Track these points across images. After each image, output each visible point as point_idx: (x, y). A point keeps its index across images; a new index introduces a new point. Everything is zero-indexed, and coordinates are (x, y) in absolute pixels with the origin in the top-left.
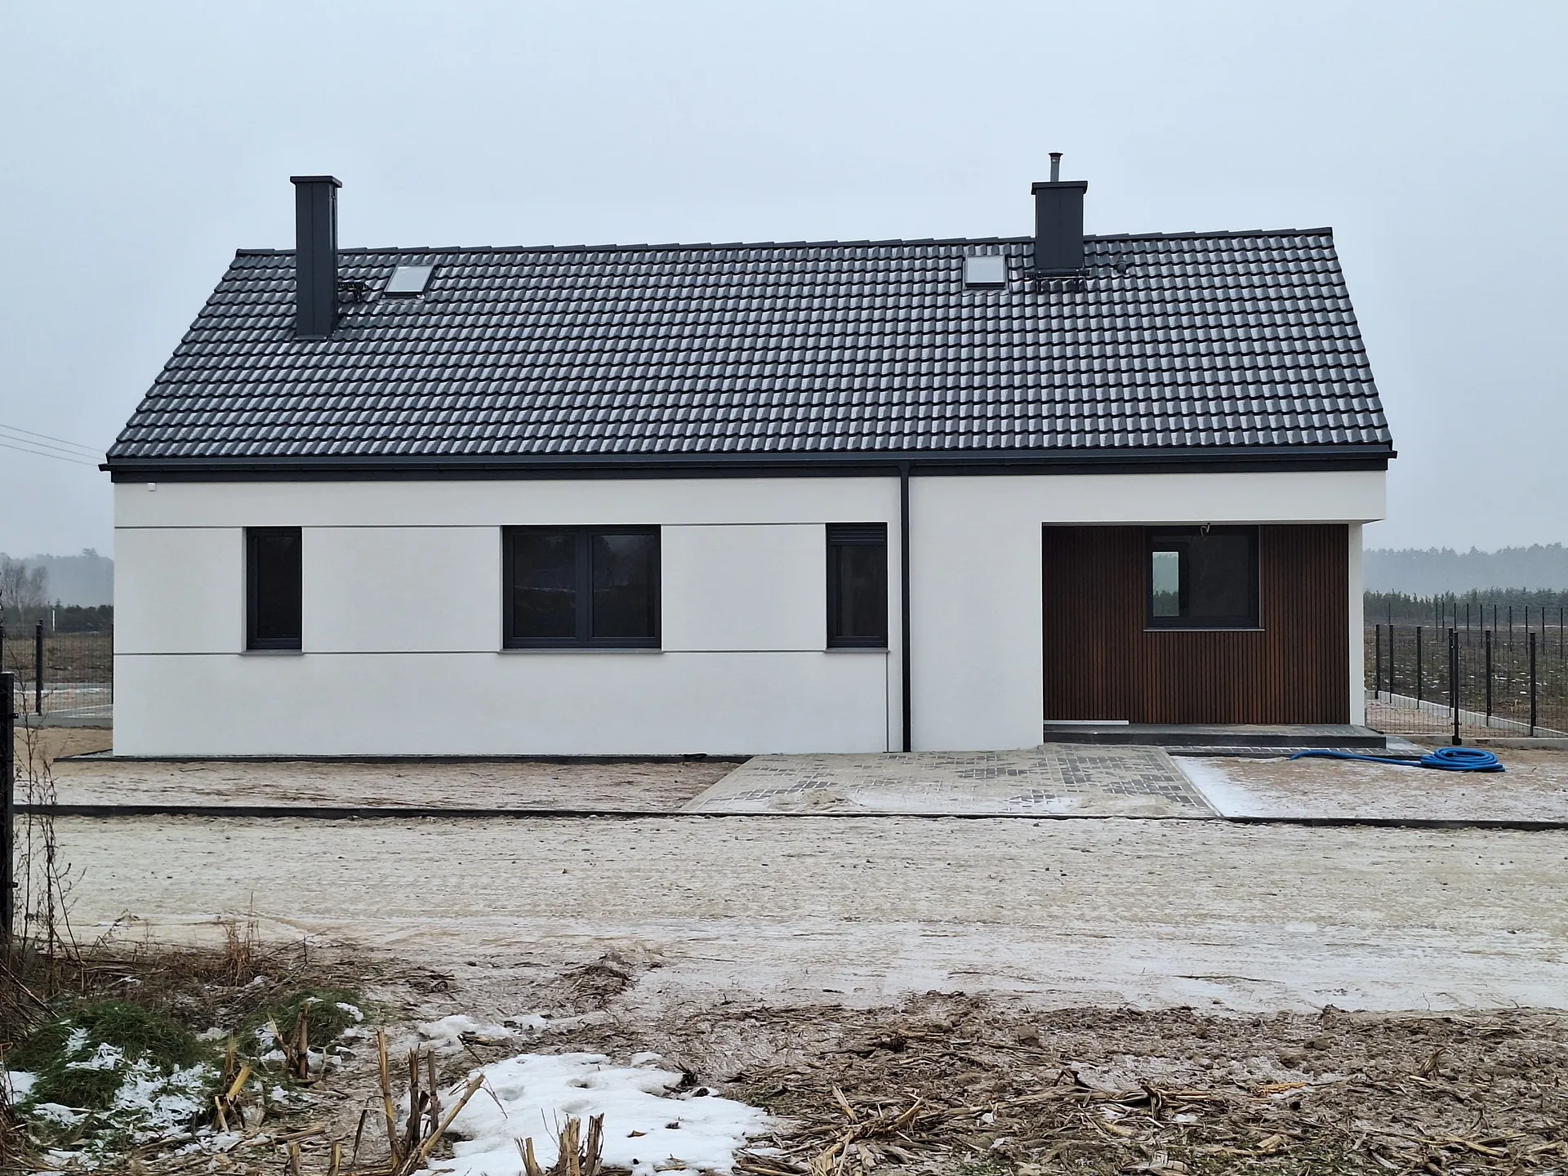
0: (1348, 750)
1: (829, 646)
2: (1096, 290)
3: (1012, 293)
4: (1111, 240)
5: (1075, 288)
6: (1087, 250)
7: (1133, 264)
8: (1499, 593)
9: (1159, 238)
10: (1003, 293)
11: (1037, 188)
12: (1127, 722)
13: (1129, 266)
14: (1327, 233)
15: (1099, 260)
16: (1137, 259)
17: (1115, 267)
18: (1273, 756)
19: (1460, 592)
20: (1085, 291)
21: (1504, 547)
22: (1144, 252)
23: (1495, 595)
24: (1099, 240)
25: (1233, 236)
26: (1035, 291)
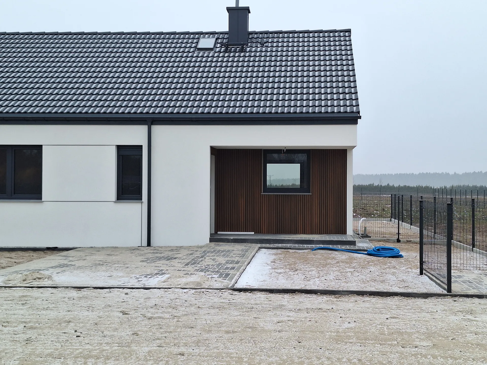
0: (339, 247)
1: (117, 200)
2: (250, 51)
3: (215, 52)
4: (261, 33)
5: (242, 50)
6: (250, 36)
7: (268, 42)
8: (460, 186)
9: (281, 32)
10: (212, 52)
11: (229, 9)
12: (253, 233)
13: (265, 43)
14: (349, 31)
15: (254, 40)
16: (270, 40)
17: (260, 43)
18: (306, 249)
19: (448, 186)
20: (246, 51)
21: (464, 172)
22: (273, 37)
23: (459, 187)
24: (256, 33)
25: (311, 32)
26: (225, 52)
